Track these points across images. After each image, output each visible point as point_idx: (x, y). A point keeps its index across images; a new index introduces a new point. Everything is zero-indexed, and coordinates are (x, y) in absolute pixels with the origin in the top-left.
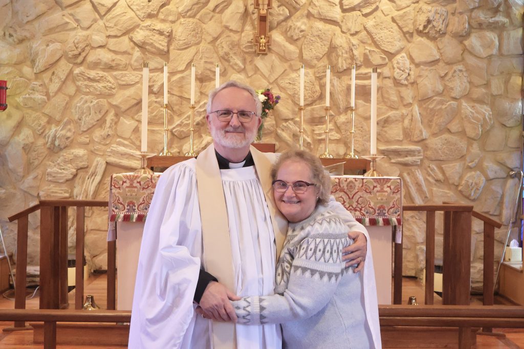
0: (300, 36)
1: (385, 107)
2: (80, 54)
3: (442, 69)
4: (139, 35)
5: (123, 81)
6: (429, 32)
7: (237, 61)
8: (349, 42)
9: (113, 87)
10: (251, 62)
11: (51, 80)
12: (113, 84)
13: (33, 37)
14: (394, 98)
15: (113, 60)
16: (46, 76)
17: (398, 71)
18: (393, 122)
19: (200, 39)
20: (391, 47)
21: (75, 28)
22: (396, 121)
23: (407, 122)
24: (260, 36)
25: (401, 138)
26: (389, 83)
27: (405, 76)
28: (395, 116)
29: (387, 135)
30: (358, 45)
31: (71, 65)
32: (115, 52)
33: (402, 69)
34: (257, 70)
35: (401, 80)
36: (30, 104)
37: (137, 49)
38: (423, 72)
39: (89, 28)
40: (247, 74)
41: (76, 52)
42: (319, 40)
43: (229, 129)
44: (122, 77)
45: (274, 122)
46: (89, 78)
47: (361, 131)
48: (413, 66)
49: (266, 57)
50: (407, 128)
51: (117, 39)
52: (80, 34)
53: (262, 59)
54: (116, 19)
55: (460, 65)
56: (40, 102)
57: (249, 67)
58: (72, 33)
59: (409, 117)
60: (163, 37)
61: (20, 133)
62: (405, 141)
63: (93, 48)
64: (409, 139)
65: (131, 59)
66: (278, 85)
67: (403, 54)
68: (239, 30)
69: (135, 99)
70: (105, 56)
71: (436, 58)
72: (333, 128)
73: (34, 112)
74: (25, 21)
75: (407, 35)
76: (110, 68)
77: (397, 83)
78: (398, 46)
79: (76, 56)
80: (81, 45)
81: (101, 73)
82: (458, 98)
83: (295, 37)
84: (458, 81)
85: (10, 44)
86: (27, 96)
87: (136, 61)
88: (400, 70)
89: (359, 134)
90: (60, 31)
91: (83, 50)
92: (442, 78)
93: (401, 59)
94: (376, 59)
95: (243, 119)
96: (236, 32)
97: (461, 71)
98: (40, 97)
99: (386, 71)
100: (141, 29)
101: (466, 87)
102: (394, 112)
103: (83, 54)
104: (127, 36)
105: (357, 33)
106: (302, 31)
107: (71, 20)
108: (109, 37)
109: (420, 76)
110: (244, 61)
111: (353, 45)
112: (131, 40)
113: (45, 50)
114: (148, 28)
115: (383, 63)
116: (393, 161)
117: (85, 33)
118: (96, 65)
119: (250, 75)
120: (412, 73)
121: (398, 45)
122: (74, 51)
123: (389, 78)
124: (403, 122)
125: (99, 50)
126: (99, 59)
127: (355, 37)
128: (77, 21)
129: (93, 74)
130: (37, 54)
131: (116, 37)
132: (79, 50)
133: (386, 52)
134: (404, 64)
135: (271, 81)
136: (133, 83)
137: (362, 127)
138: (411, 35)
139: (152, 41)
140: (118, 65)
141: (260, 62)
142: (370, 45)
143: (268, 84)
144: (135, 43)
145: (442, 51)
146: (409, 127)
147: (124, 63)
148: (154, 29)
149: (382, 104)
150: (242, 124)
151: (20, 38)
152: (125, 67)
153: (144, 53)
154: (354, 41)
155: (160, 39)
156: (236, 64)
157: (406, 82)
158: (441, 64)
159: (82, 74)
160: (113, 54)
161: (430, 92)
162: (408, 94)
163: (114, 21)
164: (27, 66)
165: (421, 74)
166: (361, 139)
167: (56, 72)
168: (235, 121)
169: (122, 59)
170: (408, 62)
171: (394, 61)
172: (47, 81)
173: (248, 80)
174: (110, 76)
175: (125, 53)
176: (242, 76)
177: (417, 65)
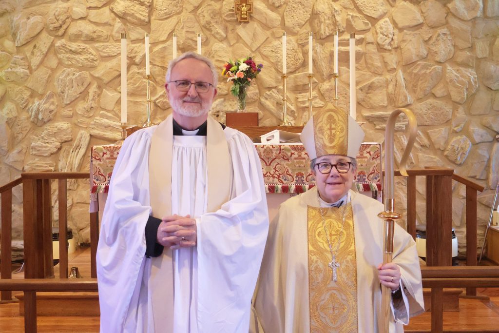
0: (282, 3)
1: (369, 73)
2: (61, 26)
3: (426, 33)
4: (120, 6)
5: (105, 53)
7: (219, 29)
8: (331, 8)
9: (95, 59)
10: (233, 30)
11: (33, 53)
12: (95, 56)
13: (14, 10)
14: (378, 64)
15: (95, 32)
16: (27, 50)
17: (381, 36)
18: (378, 87)
19: (181, 9)
20: (373, 12)
21: (55, 1)
22: (381, 86)
23: (391, 87)
24: (241, 4)
25: (386, 103)
26: (372, 48)
27: (388, 40)
28: (379, 82)
29: (371, 102)
30: (341, 11)
31: (53, 38)
32: (96, 24)
33: (386, 34)
34: (239, 38)
35: (384, 45)
36: (12, 78)
37: (118, 20)
38: (407, 36)
40: (229, 43)
41: (57, 25)
42: (301, 7)
43: (186, 99)
44: (104, 49)
45: (257, 91)
46: (71, 50)
47: (345, 98)
48: (396, 31)
49: (248, 25)
50: (391, 94)
51: (96, 11)
52: (60, 6)
53: (244, 27)
55: (444, 28)
56: (22, 75)
57: (231, 36)
58: (53, 6)
59: (394, 82)
60: (144, 7)
61: (3, 107)
62: (390, 107)
63: (73, 20)
64: (393, 105)
65: (112, 31)
66: (260, 53)
67: (387, 19)
70: (86, 28)
71: (419, 22)
72: (317, 95)
73: (17, 86)
76: (91, 39)
77: (380, 48)
78: (381, 11)
79: (57, 29)
80: (62, 18)
81: (83, 45)
82: (442, 62)
83: (277, 5)
84: (442, 45)
86: (10, 70)
87: (118, 32)
88: (384, 35)
89: (343, 101)
90: (41, 4)
91: (64, 22)
92: (426, 42)
93: (385, 24)
94: (359, 24)
95: (200, 90)
97: (445, 34)
98: (22, 70)
99: (369, 37)
101: (450, 50)
102: (378, 77)
103: (65, 27)
104: (108, 6)
108: (89, 8)
109: (404, 41)
110: (226, 29)
111: (336, 11)
112: (112, 11)
113: (26, 23)
115: (366, 29)
116: (378, 127)
117: (65, 5)
118: (77, 37)
119: (232, 44)
120: (395, 38)
121: (381, 9)
122: (54, 23)
123: (372, 43)
124: (387, 87)
125: (80, 21)
126: (80, 31)
127: (337, 2)
129: (74, 46)
130: (18, 28)
131: (96, 8)
132: (60, 22)
133: (369, 18)
134: (387, 29)
135: (254, 50)
136: (115, 54)
137: (346, 94)
139: (132, 12)
140: (99, 36)
141: (241, 30)
142: (353, 10)
143: (251, 52)
144: (116, 14)
145: (425, 15)
146: (393, 93)
147: (105, 34)
148: (135, 0)
149: (366, 70)
150: (198, 93)
152: (106, 39)
153: (125, 25)
155: (141, 9)
156: (218, 33)
157: (389, 48)
158: (425, 28)
159: (63, 46)
160: (94, 26)
161: (414, 56)
162: (392, 59)
164: (9, 40)
165: (404, 39)
166: (345, 106)
167: (37, 45)
168: (192, 91)
169: (103, 31)
170: (391, 27)
171: (378, 26)
172: (28, 54)
173: (231, 49)
174: (92, 48)
175: (106, 24)
176: (224, 45)
177: (401, 30)
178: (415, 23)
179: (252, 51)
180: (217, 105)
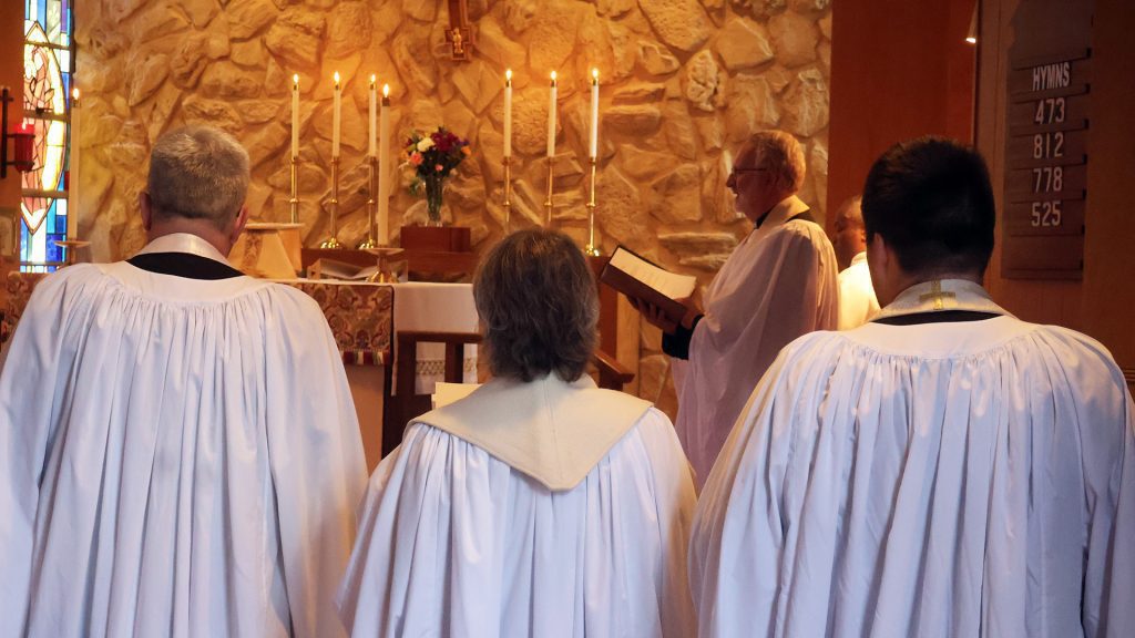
0: (526, 26)
1: (672, 157)
2: (191, 72)
3: (780, 78)
4: (275, 36)
5: (252, 117)
6: (751, 6)
7: (422, 77)
8: (606, 33)
9: (237, 127)
10: (448, 75)
11: (151, 118)
12: (237, 122)
13: (129, 44)
14: (688, 138)
15: (238, 81)
16: (144, 112)
17: (694, 84)
18: (683, 185)
19: (368, 39)
20: (681, 38)
21: (186, 28)
22: (690, 182)
23: (708, 185)
24: (452, 29)
25: (697, 216)
26: (678, 110)
27: (705, 95)
28: (686, 174)
29: (673, 212)
30: (628, 37)
31: (179, 91)
32: (243, 67)
33: (702, 80)
34: (456, 92)
35: (699, 103)
36: (122, 159)
37: (272, 60)
38: (742, 84)
39: (206, 26)
40: (440, 100)
41: (185, 69)
42: (558, 32)
44: (250, 110)
45: (482, 188)
46: (203, 113)
47: (628, 204)
48: (723, 76)
49: (469, 68)
50: (709, 198)
51: (243, 44)
52: (192, 37)
53: (463, 71)
54: (243, 10)
55: (812, 68)
56: (135, 155)
57: (443, 86)
58: (183, 36)
59: (713, 176)
60: (310, 37)
61: (108, 209)
62: (707, 223)
63: (212, 61)
64: (714, 219)
65: (265, 78)
66: (491, 118)
67: (706, 52)
68: (431, 19)
69: (265, 147)
70: (223, 74)
72: (579, 197)
73: (127, 173)
74: (117, 20)
75: (713, 14)
76: (233, 94)
77: (694, 109)
78: (694, 36)
79: (186, 76)
80: (193, 57)
81: (222, 104)
82: (806, 135)
83: (518, 28)
84: (806, 102)
85: (98, 59)
86: (118, 145)
87: (271, 81)
88: (699, 83)
89: (624, 209)
90: (165, 35)
91: (196, 65)
92: (778, 96)
93: (704, 63)
94: (655, 65)
96: (424, 23)
97: (812, 81)
98: (134, 146)
99: (672, 87)
100: (279, 25)
101: (822, 113)
102: (689, 165)
103: (195, 74)
104: (259, 38)
105: (623, 15)
106: (528, 16)
107: (181, 14)
108: (233, 40)
109: (735, 94)
110: (436, 75)
111: (614, 39)
112: (264, 43)
113: (142, 67)
114: (288, 23)
115: (668, 71)
116: (683, 261)
117: (200, 35)
118: (213, 91)
119: (444, 101)
120: (721, 88)
121: (696, 33)
122: (183, 66)
123: (677, 99)
124: (702, 184)
125: (219, 63)
126: (217, 80)
127: (620, 22)
128: (189, 15)
129: (208, 105)
130: (132, 76)
131: (243, 40)
132: (190, 65)
133: (675, 50)
134: (705, 72)
135: (479, 111)
136: (266, 120)
137: (628, 196)
138: (721, 12)
139: (291, 46)
140: (244, 89)
141: (460, 79)
142: (647, 36)
143: (473, 116)
144: (269, 50)
145: (777, 42)
146: (712, 195)
147: (254, 85)
148: (297, 25)
149: (667, 150)
151: (110, 47)
152: (254, 93)
153: (283, 67)
154: (617, 30)
155: (306, 40)
156: (420, 82)
157: (710, 108)
158: (776, 69)
159: (192, 106)
160: (239, 71)
161: (751, 124)
162: (713, 129)
163: (239, 13)
164: (120, 94)
165: (737, 90)
166: (627, 219)
167: (158, 104)
169: (251, 79)
170: (713, 66)
171: (690, 65)
172: (145, 120)
173: (441, 109)
174: (236, 108)
175: (255, 68)
176: (430, 103)
177: (732, 73)
178: (755, 59)
179: (474, 113)
180: (415, 211)
